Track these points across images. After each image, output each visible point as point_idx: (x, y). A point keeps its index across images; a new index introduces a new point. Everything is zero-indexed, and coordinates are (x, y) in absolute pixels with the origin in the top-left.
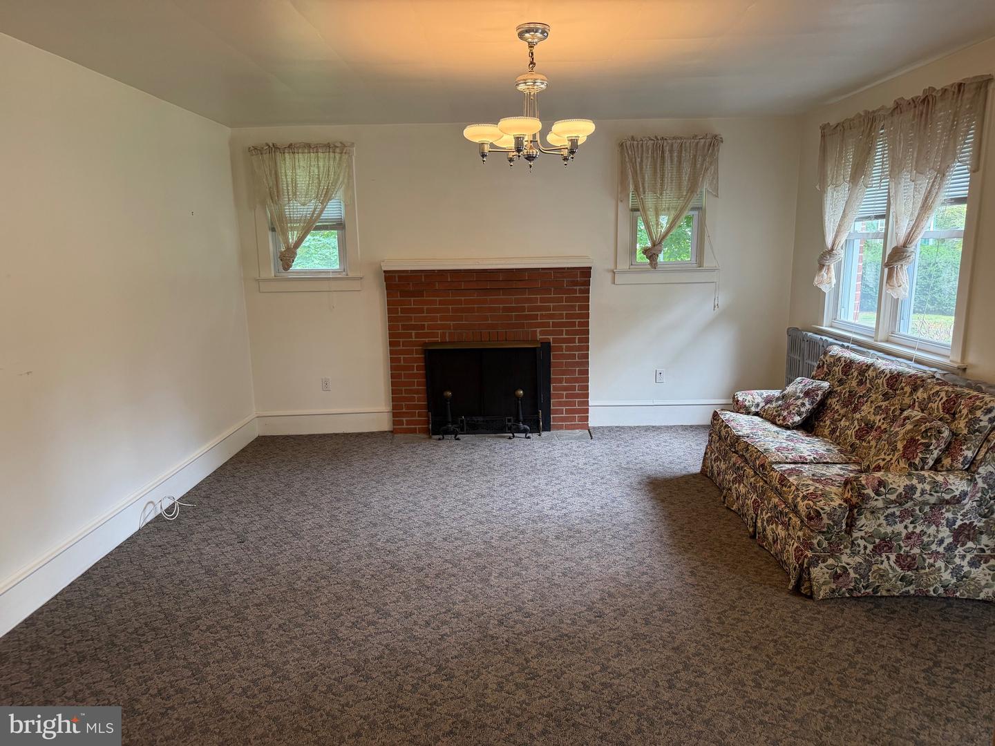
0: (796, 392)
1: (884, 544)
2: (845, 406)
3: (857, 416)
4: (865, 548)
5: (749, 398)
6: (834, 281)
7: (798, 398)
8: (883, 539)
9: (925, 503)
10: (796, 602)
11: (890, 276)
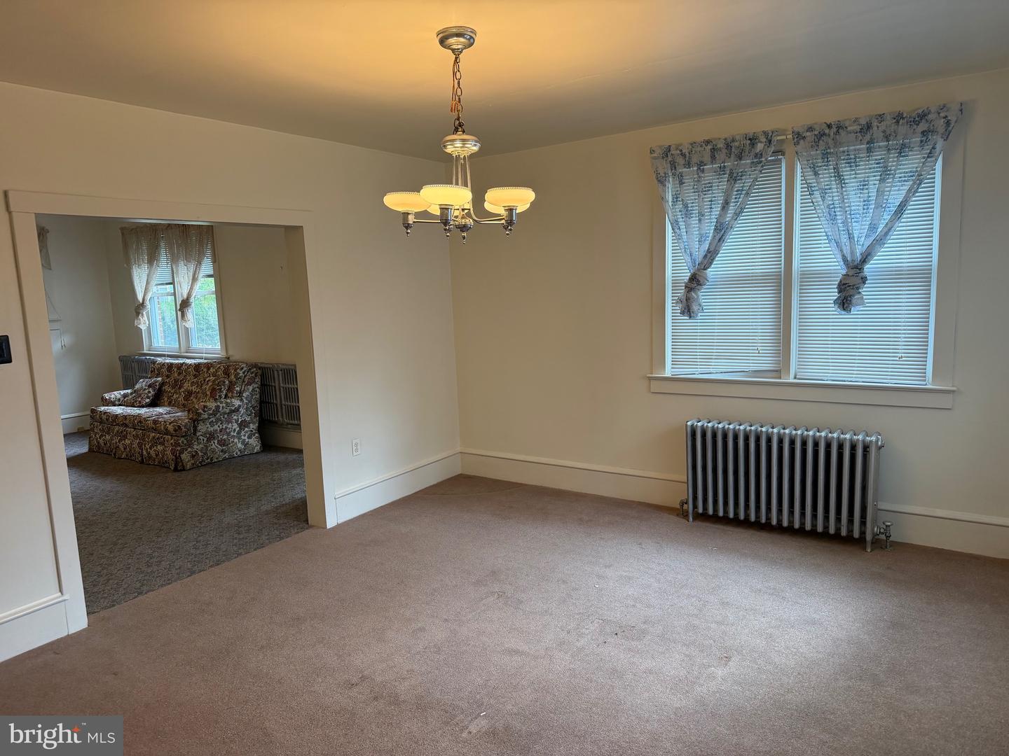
0: (142, 387)
1: (211, 436)
2: (173, 388)
3: (183, 390)
4: (203, 440)
5: (113, 396)
6: (147, 323)
7: (145, 389)
8: (210, 434)
9: (225, 413)
10: (177, 474)
11: (183, 315)
